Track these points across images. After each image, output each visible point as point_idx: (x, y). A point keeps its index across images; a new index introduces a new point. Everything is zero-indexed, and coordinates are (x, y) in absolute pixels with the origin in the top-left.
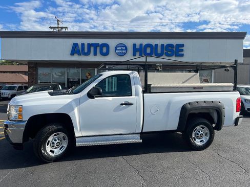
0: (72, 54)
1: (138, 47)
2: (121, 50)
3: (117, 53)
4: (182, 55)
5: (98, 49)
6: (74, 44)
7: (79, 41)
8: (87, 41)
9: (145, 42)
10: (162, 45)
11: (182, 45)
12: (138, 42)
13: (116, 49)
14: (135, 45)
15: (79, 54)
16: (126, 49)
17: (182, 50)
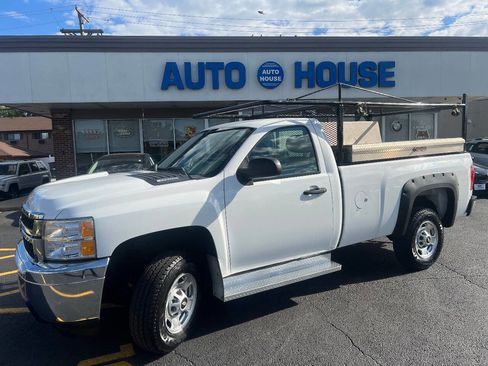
0: (165, 87)
1: (304, 68)
2: (271, 75)
3: (261, 83)
4: (392, 84)
5: (222, 75)
6: (168, 63)
7: (179, 58)
8: (195, 58)
9: (319, 57)
10: (353, 65)
11: (392, 64)
12: (305, 58)
13: (260, 73)
14: (298, 65)
15: (181, 88)
16: (281, 74)
17: (392, 74)
